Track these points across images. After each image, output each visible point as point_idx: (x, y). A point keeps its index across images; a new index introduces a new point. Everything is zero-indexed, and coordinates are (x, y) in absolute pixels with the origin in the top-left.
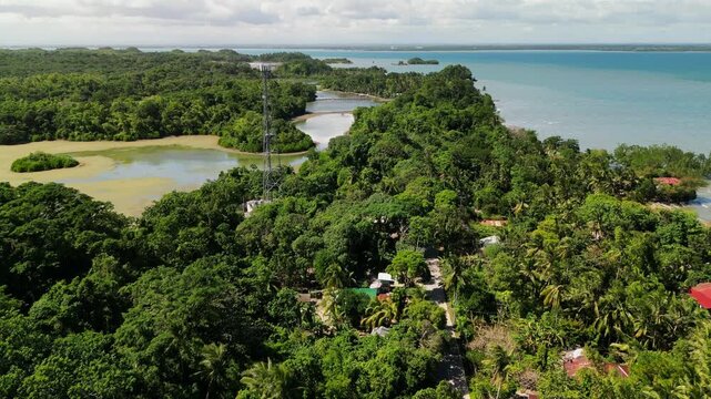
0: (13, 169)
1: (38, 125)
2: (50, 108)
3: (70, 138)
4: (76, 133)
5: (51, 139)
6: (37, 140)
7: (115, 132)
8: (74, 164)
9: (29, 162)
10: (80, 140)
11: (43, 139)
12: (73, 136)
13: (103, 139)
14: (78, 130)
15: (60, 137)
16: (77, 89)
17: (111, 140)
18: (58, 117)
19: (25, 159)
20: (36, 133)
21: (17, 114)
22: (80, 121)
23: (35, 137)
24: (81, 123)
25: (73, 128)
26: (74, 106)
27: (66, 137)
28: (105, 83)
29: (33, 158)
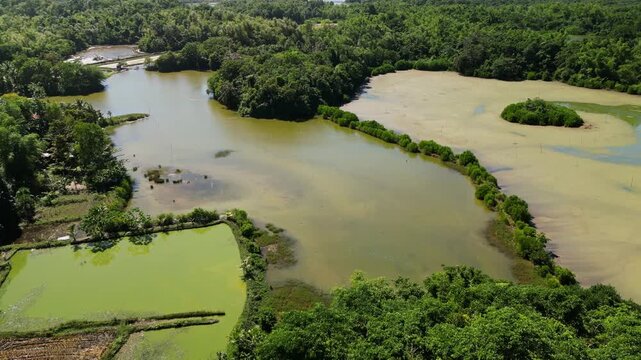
0: (504, 115)
1: (538, 60)
2: (556, 40)
3: (569, 81)
4: (580, 76)
5: (548, 79)
6: (532, 79)
7: (633, 82)
8: (578, 123)
9: (524, 110)
10: (582, 86)
11: (538, 78)
12: (575, 80)
13: (612, 88)
14: (584, 72)
15: (558, 78)
16: (578, 21)
17: (624, 91)
18: (564, 52)
19: (520, 106)
20: (533, 70)
21: (519, 45)
22: (589, 61)
23: (532, 74)
24: (591, 64)
25: (577, 69)
26: (585, 41)
27: (566, 80)
28: (611, 15)
29: (530, 105)
